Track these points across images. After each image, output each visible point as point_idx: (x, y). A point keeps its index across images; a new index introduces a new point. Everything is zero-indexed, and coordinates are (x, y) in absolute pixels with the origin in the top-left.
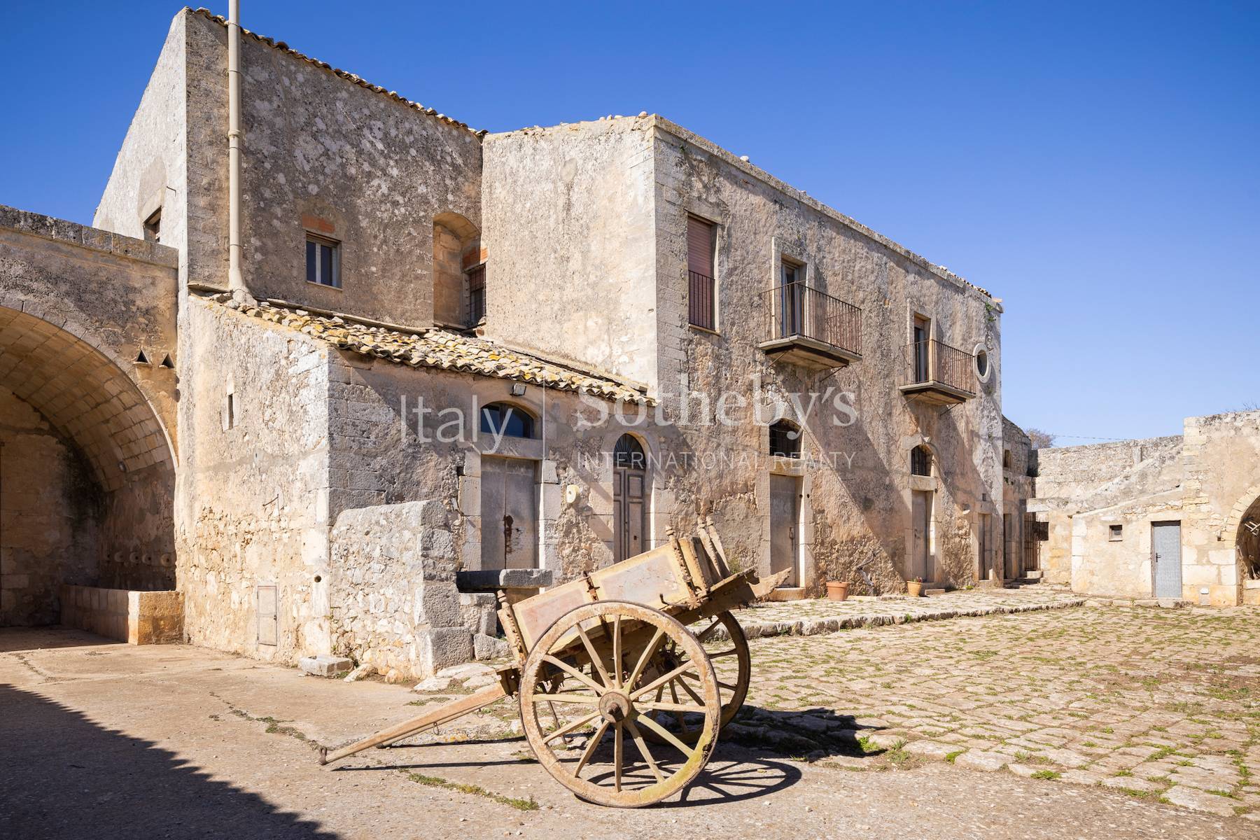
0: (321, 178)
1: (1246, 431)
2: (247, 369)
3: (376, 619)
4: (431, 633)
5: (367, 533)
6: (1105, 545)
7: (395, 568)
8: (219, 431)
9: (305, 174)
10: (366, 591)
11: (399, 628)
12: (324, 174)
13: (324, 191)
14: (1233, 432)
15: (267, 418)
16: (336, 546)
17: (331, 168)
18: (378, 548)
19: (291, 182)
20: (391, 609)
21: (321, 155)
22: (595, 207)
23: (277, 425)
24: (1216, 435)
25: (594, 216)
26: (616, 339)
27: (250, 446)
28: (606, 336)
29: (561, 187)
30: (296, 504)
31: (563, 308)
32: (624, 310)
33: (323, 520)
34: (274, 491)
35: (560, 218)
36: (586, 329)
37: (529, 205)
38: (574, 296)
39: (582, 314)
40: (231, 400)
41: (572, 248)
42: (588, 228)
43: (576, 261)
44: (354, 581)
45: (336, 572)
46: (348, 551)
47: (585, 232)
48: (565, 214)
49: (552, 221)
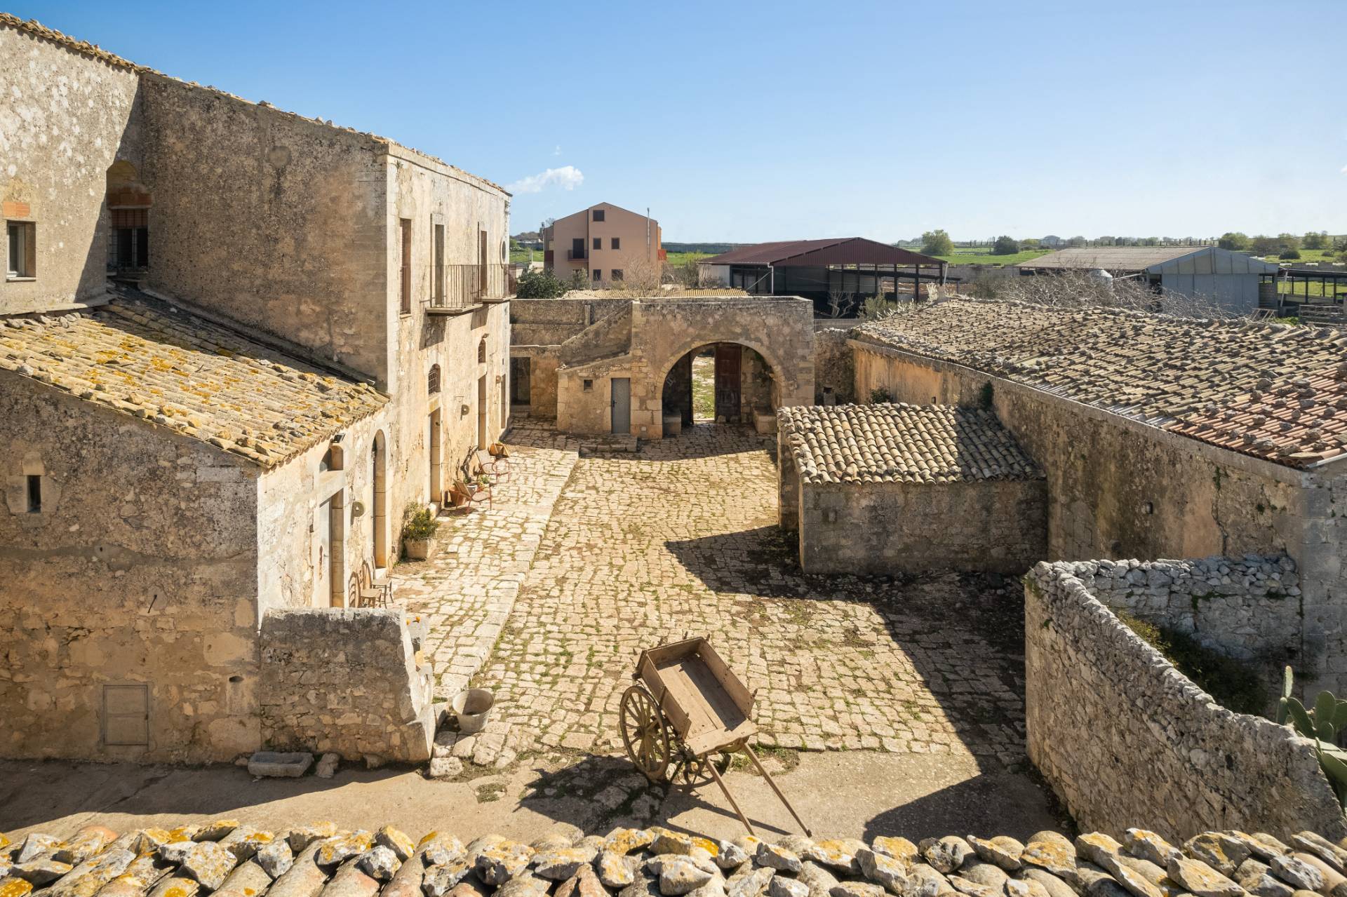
0: (19, 155)
1: (669, 317)
3: (337, 713)
6: (580, 395)
9: (5, 154)
10: (322, 691)
11: (375, 720)
12: (21, 150)
13: (21, 170)
16: (269, 649)
17: (27, 140)
20: (363, 705)
21: (18, 129)
22: (313, 201)
24: (652, 318)
25: (312, 210)
26: (338, 330)
27: (84, 537)
28: (325, 325)
29: (268, 168)
30: (193, 607)
31: (268, 286)
32: (348, 306)
33: (247, 626)
34: (145, 590)
35: (266, 198)
36: (299, 312)
37: (219, 170)
38: (283, 277)
39: (293, 296)
40: (34, 482)
41: (281, 231)
42: (304, 218)
43: (287, 245)
44: (302, 681)
45: (271, 675)
46: (291, 655)
47: (300, 221)
48: (272, 196)
49: (255, 196)
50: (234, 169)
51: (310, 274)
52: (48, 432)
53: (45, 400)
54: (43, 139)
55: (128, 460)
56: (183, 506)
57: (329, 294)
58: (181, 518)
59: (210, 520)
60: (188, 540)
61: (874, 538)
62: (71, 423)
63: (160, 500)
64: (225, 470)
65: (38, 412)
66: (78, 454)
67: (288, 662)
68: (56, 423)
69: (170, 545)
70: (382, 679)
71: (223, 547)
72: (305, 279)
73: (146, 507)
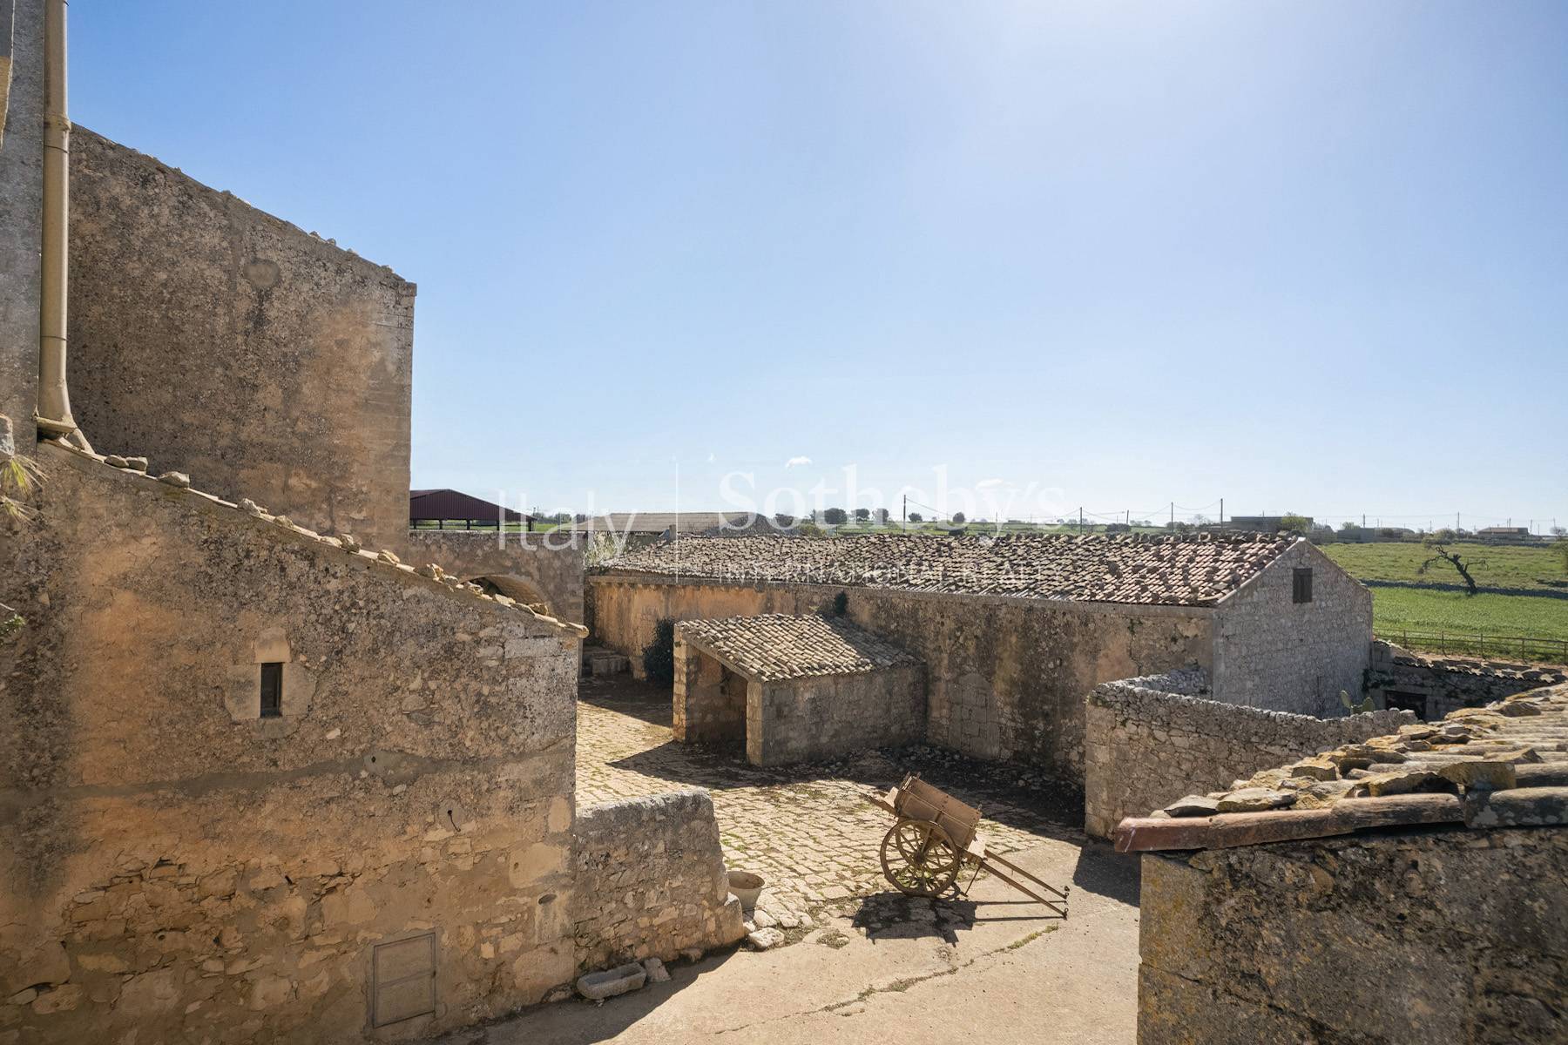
1: (434, 548)
3: (655, 912)
10: (640, 890)
11: (691, 910)
14: (424, 548)
16: (585, 854)
20: (681, 895)
22: (311, 341)
25: (311, 353)
26: (342, 514)
27: (349, 746)
28: (324, 506)
29: (243, 286)
30: (498, 818)
31: (240, 449)
32: (358, 483)
33: (562, 830)
34: (436, 806)
35: (240, 326)
36: (286, 488)
37: (163, 276)
38: (263, 438)
39: (279, 466)
40: (272, 673)
41: (263, 375)
42: (297, 362)
43: (271, 395)
44: (620, 885)
45: (587, 883)
46: (608, 855)
47: (290, 366)
48: (250, 325)
49: (221, 323)
50: (187, 277)
51: (304, 437)
52: (299, 599)
53: (293, 552)
55: (415, 635)
56: (486, 691)
57: (331, 466)
58: (484, 707)
59: (520, 705)
60: (492, 734)
61: (813, 727)
62: (333, 585)
63: (457, 685)
64: (541, 642)
65: (283, 569)
66: (343, 629)
67: (606, 865)
68: (312, 586)
69: (468, 743)
70: (700, 862)
71: (536, 737)
72: (297, 443)
73: (437, 696)
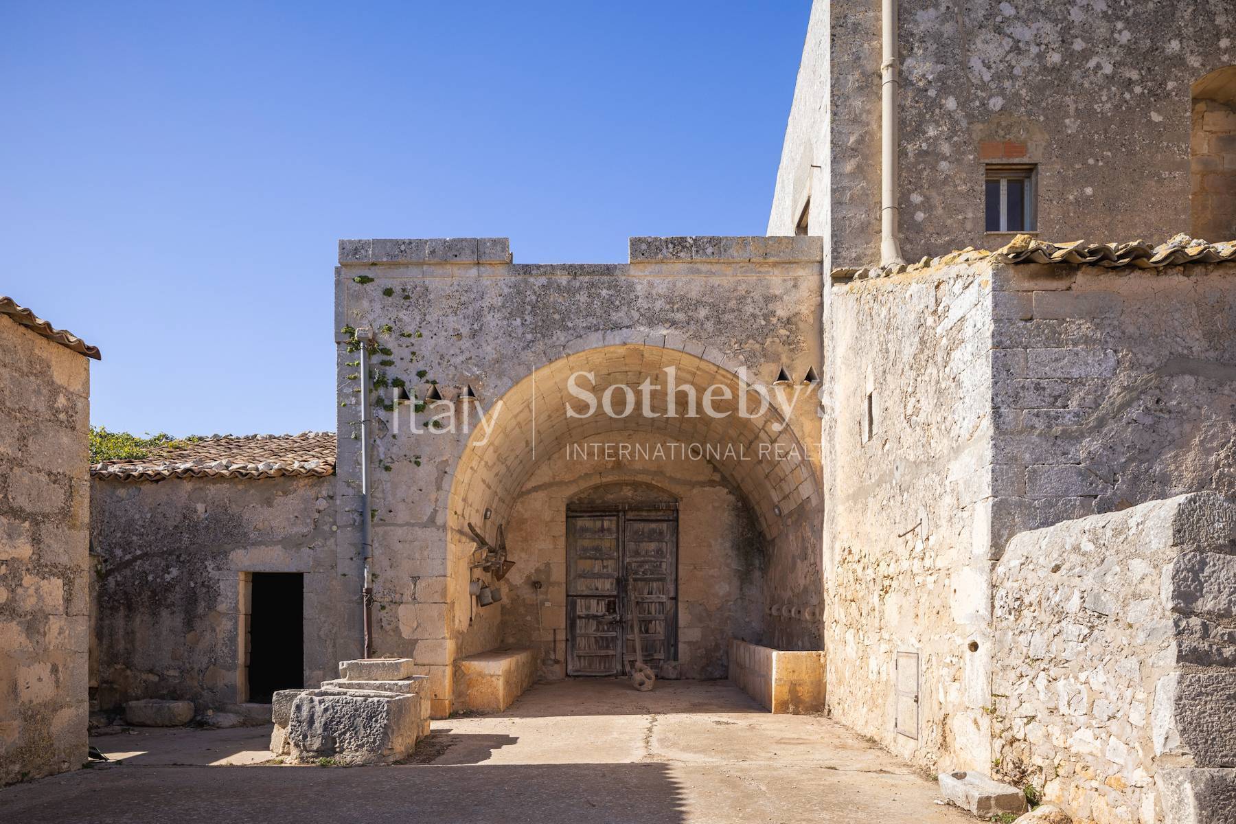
0: (1007, 84)
2: (887, 349)
3: (1069, 727)
4: (1193, 779)
5: (1056, 569)
7: (1111, 632)
8: (859, 446)
9: (984, 86)
10: (1052, 673)
11: (1116, 751)
12: (1012, 77)
13: (1012, 101)
15: (909, 412)
16: (1002, 592)
17: (1022, 64)
18: (1077, 595)
19: (962, 105)
20: (1102, 711)
21: (1008, 53)
23: (922, 418)
30: (944, 530)
34: (916, 514)
44: (1031, 652)
46: (1021, 601)
54: (1055, 58)
